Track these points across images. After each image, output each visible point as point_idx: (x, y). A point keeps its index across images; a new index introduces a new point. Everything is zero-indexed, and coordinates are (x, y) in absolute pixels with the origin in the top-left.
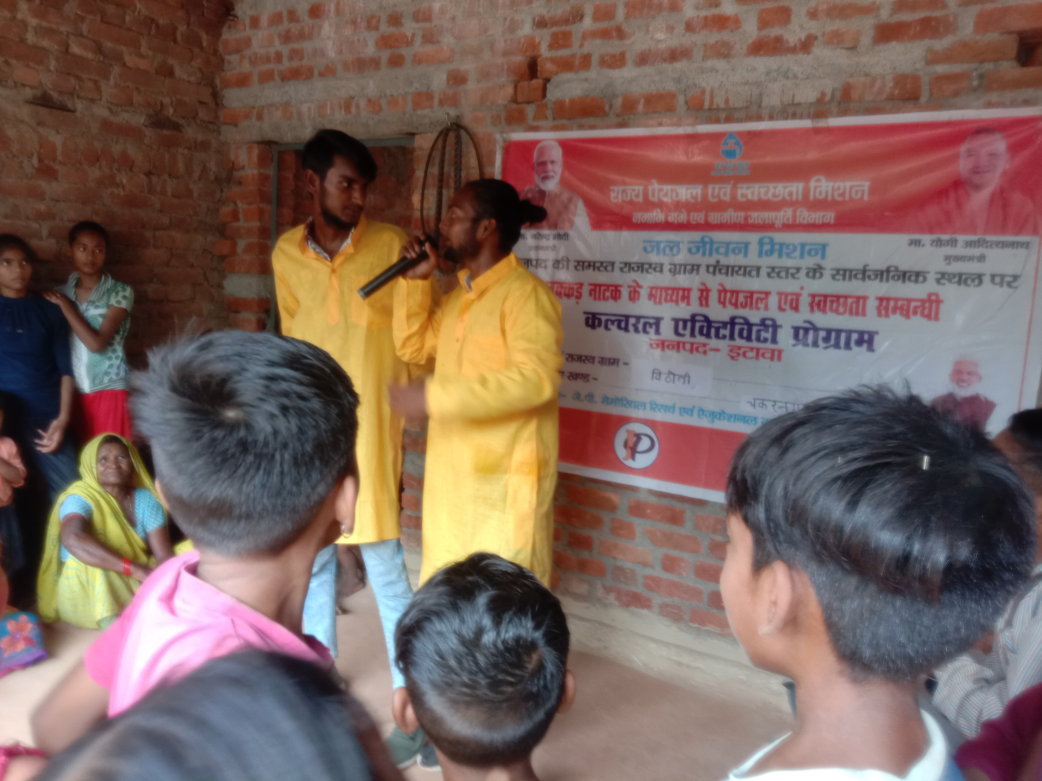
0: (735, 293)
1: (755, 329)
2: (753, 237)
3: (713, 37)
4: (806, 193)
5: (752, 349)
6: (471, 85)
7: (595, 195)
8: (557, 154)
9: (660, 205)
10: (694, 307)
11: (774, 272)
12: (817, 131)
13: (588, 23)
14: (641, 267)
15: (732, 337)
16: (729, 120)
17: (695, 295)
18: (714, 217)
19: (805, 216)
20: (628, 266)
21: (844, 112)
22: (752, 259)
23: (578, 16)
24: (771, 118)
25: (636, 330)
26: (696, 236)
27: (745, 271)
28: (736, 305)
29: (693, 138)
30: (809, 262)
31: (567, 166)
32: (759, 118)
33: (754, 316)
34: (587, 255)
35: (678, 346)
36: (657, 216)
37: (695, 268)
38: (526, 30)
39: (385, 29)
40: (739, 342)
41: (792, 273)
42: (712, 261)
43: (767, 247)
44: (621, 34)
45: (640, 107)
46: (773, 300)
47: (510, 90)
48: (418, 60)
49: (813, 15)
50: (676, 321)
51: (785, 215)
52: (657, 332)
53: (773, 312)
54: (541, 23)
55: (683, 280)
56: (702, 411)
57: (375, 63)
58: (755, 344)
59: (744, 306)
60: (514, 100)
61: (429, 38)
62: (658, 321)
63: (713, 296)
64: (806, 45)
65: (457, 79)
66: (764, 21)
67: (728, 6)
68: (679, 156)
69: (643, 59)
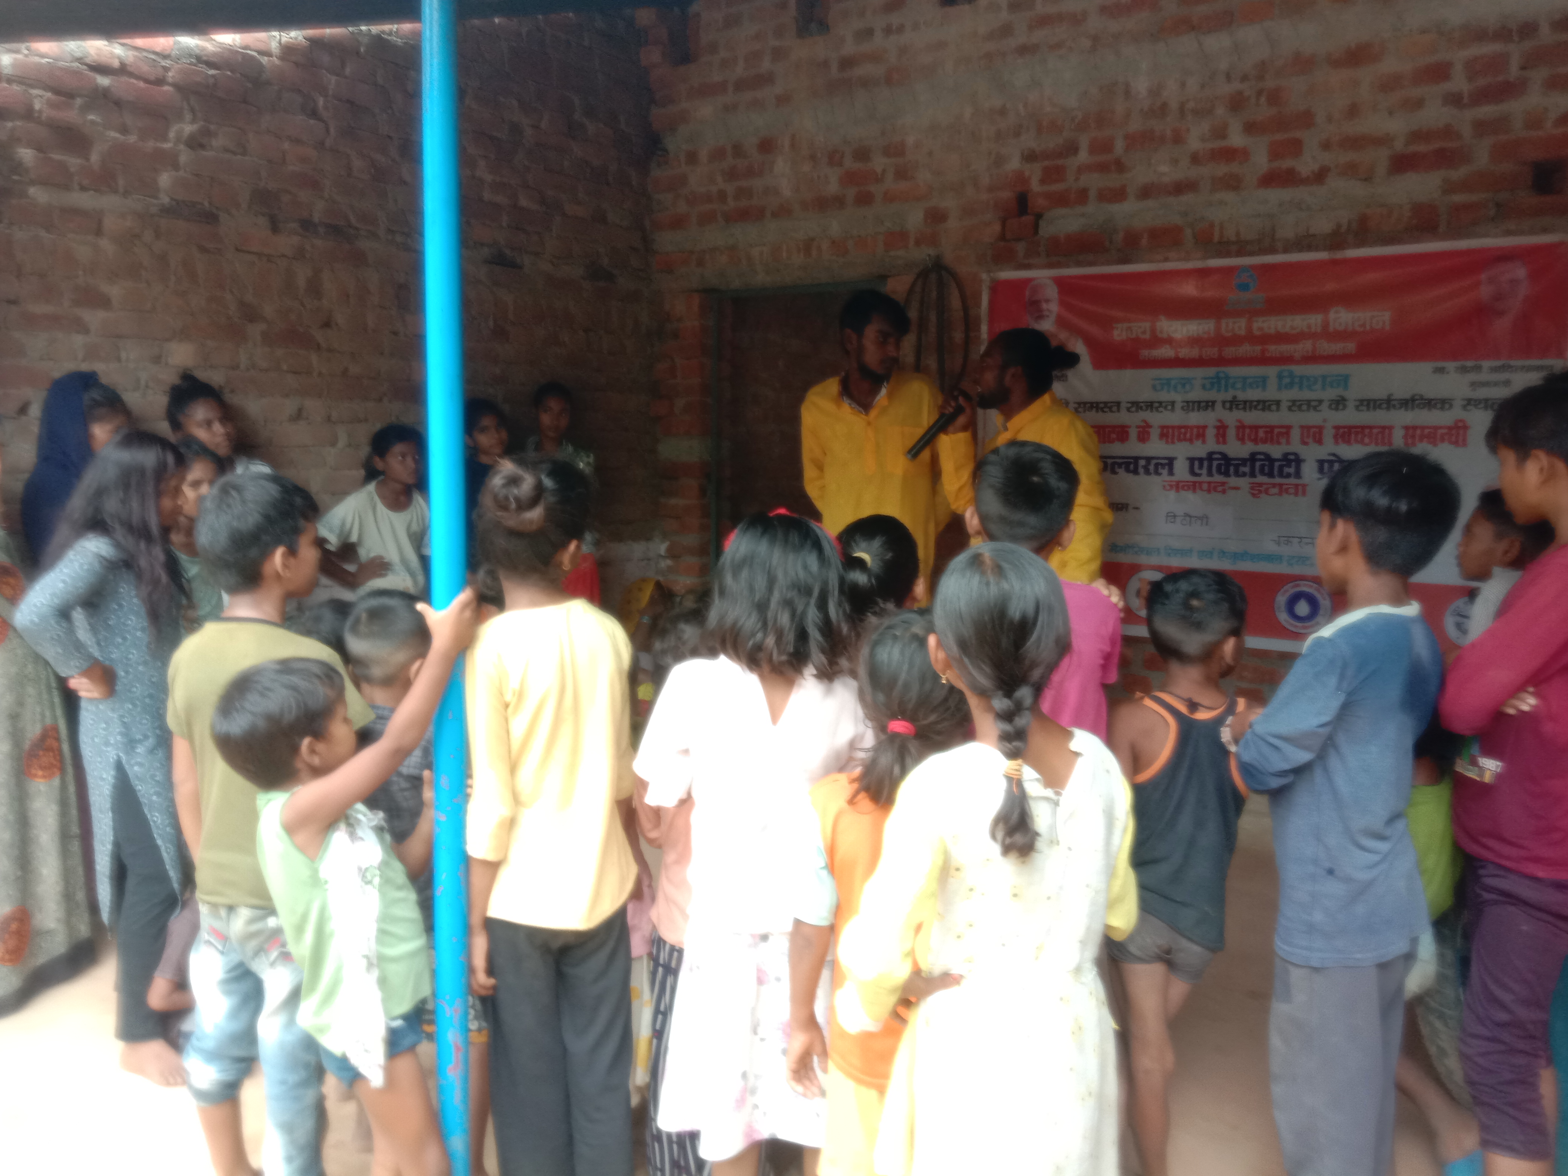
0: (1255, 428)
1: (1277, 464)
2: (1271, 371)
3: (1222, 169)
4: (1326, 325)
5: (1274, 485)
6: (953, 223)
7: (1095, 332)
8: (1052, 292)
9: (1169, 341)
10: (1211, 445)
11: (1295, 405)
12: (1334, 262)
13: (1083, 156)
14: (1150, 406)
15: (1253, 475)
16: (1240, 253)
17: (1211, 433)
18: (1230, 352)
19: (1327, 347)
20: (1136, 406)
21: (1362, 243)
22: (1271, 393)
23: (1072, 149)
24: (1286, 251)
25: (1147, 472)
26: (1211, 371)
27: (1264, 405)
28: (1255, 441)
29: (1203, 273)
30: (1331, 393)
31: (1062, 303)
32: (1272, 251)
33: (1276, 451)
34: (1088, 396)
35: (1194, 487)
36: (1166, 352)
37: (1209, 405)
38: (1014, 164)
39: (849, 163)
40: (1261, 479)
41: (1312, 405)
42: (1228, 396)
43: (1287, 380)
44: (1120, 166)
45: (1144, 242)
46: (1295, 434)
47: (997, 228)
48: (889, 198)
49: (1326, 146)
50: (1192, 460)
51: (1304, 347)
52: (1171, 473)
53: (1295, 446)
54: (1030, 157)
55: (1195, 418)
56: (1223, 553)
57: (839, 202)
58: (1278, 480)
59: (1264, 441)
60: (1002, 237)
61: (902, 174)
62: (1170, 462)
63: (1231, 433)
64: (1320, 176)
65: (936, 217)
66: (1275, 153)
67: (1236, 139)
68: (1189, 289)
69: (1146, 193)
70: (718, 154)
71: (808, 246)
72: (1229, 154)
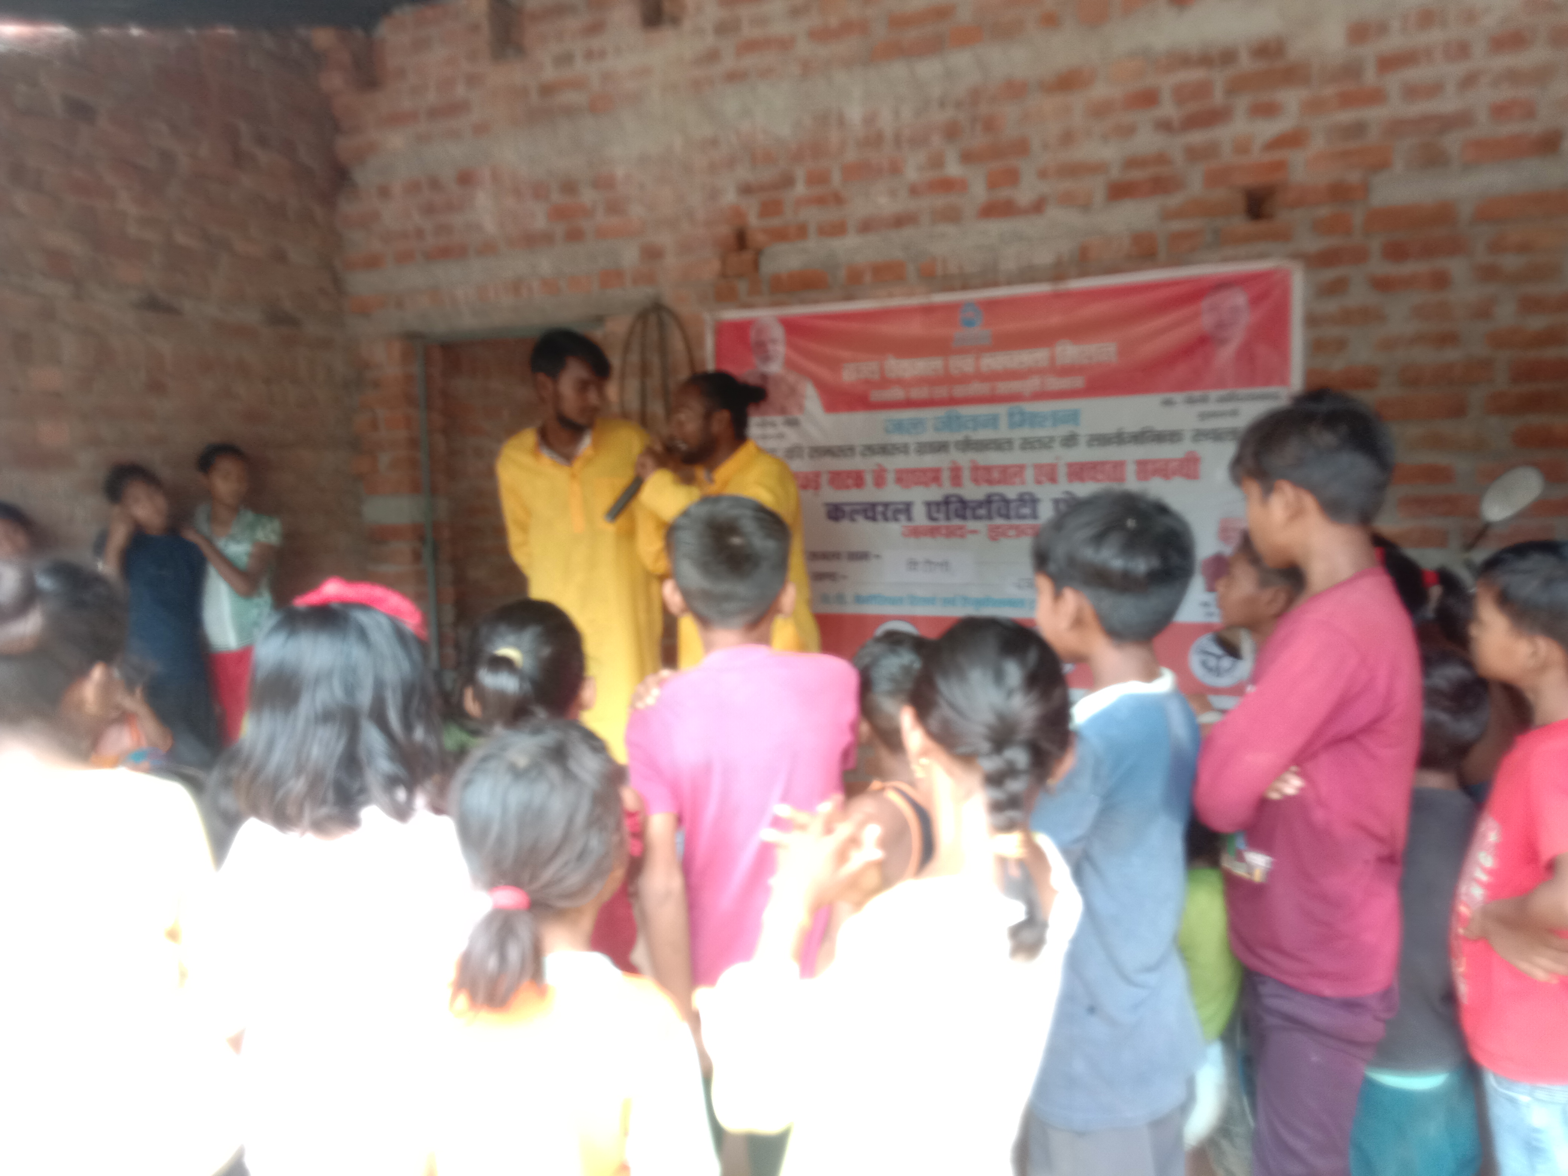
0: (989, 469)
1: (1013, 505)
2: (1001, 410)
3: (940, 201)
4: (1052, 359)
5: (1011, 527)
6: (671, 261)
7: (824, 373)
8: (778, 333)
9: (900, 382)
10: (947, 489)
11: (1028, 444)
12: (1058, 296)
13: (800, 189)
14: (885, 450)
15: (989, 517)
16: (965, 287)
17: (946, 476)
18: (959, 391)
19: (1056, 383)
20: (870, 450)
21: (1083, 274)
22: (1003, 432)
23: (788, 181)
24: (1010, 282)
25: (886, 519)
26: (942, 412)
27: (999, 445)
28: (990, 482)
29: (928, 310)
30: (1063, 430)
31: (789, 344)
32: (995, 284)
33: (1011, 492)
34: (821, 441)
35: (932, 532)
36: (897, 393)
37: (942, 447)
38: (730, 197)
39: (556, 197)
40: (999, 521)
41: (1044, 444)
42: (961, 437)
43: (1017, 418)
44: (838, 200)
45: (868, 278)
46: (1029, 474)
47: (715, 265)
48: (602, 234)
49: (1043, 175)
50: (929, 504)
51: (1032, 384)
52: (909, 518)
53: (1030, 486)
54: (746, 190)
55: (929, 461)
56: (966, 600)
57: (547, 238)
58: (1016, 522)
59: (999, 482)
60: (723, 275)
61: (613, 208)
62: (907, 509)
63: (966, 475)
64: (1038, 207)
65: (652, 254)
66: (993, 184)
67: (954, 169)
68: (915, 328)
69: (866, 226)
70: (413, 188)
71: (516, 286)
72: (947, 185)
